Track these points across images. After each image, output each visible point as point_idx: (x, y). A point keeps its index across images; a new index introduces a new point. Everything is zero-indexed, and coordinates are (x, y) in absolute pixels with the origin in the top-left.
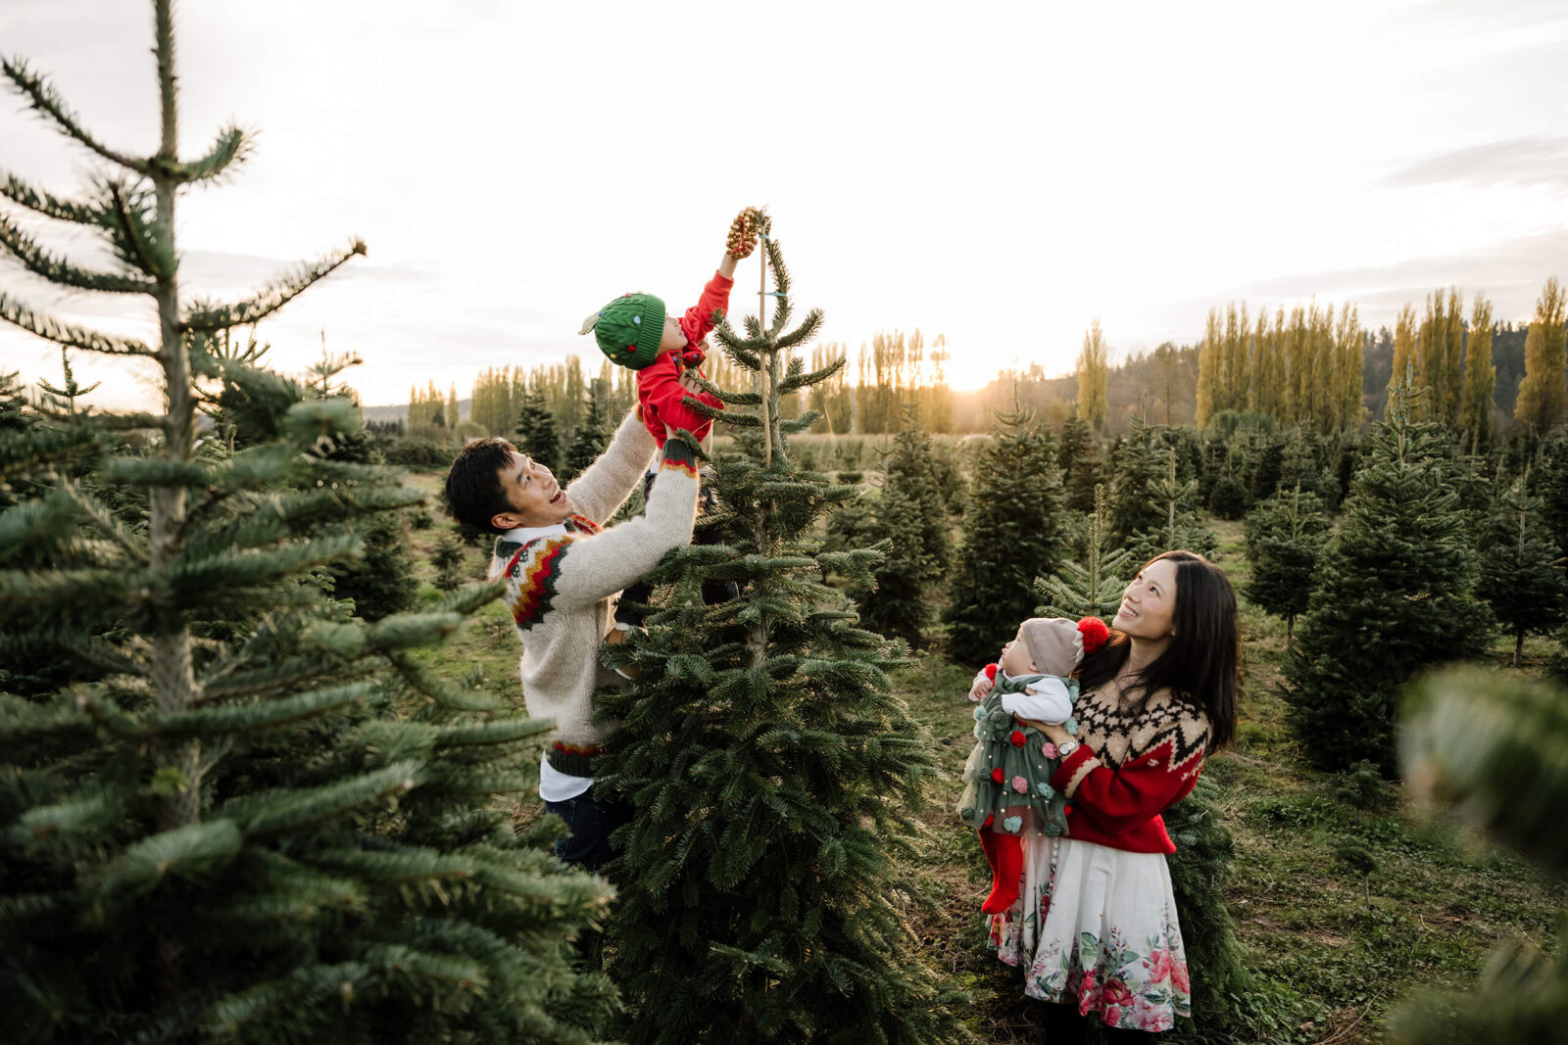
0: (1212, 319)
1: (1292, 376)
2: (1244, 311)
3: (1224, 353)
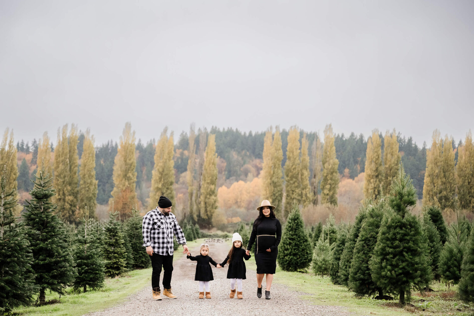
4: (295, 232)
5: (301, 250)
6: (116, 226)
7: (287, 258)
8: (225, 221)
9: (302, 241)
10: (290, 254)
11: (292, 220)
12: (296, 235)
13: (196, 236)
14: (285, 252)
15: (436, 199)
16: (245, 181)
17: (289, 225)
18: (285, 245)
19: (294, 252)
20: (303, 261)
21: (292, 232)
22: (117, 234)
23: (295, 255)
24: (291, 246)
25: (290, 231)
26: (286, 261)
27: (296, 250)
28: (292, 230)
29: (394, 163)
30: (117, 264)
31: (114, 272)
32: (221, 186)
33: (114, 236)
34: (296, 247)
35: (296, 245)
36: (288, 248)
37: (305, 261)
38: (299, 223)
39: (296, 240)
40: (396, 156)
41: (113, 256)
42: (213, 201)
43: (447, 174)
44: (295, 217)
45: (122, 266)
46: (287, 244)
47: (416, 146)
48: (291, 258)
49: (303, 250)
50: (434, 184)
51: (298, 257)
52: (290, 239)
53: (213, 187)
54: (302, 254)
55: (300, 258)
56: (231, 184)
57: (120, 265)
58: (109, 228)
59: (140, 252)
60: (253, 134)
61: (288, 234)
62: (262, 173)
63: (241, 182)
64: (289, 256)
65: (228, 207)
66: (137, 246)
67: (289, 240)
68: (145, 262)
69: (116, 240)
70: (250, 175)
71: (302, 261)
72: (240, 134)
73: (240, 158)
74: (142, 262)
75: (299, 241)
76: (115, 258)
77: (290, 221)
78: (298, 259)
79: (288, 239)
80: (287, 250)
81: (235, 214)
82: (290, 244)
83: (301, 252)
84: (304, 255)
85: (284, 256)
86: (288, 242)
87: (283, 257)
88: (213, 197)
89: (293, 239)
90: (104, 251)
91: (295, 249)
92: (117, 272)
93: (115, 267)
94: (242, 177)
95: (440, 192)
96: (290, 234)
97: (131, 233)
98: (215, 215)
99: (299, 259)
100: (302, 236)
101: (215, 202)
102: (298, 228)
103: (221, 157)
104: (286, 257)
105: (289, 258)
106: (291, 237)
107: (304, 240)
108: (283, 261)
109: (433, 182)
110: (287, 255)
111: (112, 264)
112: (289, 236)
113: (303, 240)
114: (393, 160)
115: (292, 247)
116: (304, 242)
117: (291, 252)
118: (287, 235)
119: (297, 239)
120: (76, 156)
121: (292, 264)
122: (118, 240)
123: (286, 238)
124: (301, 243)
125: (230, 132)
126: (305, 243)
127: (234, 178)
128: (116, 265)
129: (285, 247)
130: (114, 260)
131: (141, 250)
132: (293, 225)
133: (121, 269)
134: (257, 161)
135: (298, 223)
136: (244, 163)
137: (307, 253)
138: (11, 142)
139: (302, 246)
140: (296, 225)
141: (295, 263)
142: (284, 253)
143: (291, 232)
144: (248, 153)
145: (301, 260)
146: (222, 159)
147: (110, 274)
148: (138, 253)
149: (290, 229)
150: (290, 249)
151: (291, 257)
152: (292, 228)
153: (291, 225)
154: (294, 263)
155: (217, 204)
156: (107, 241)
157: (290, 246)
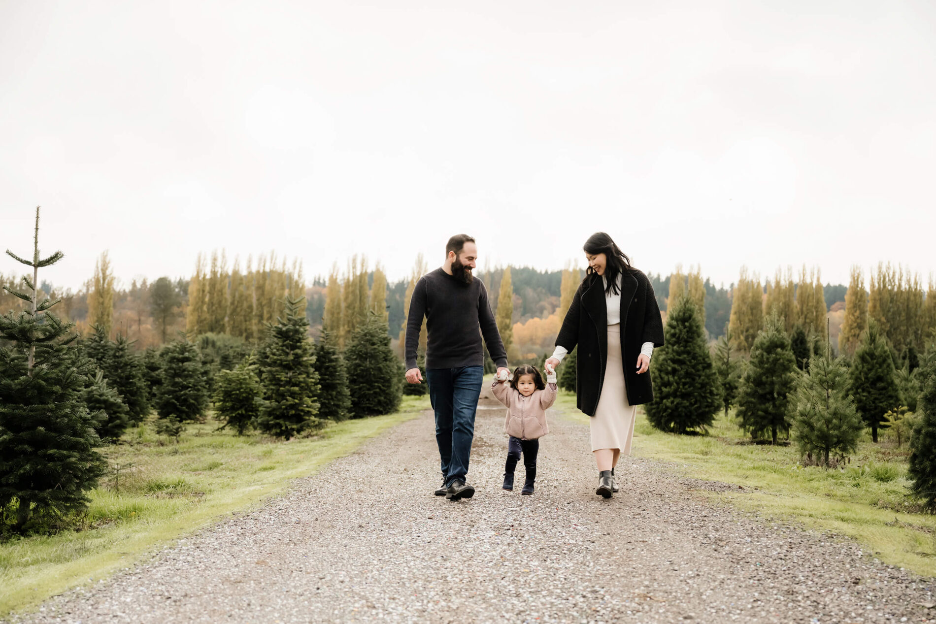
0: (199, 261)
1: (257, 309)
2: (224, 257)
3: (207, 288)
4: (685, 347)
5: (699, 386)
6: (297, 327)
7: (667, 402)
8: (520, 357)
9: (700, 367)
10: (674, 394)
11: (677, 320)
12: (688, 353)
13: (488, 370)
14: (664, 389)
15: (742, 338)
16: (541, 318)
17: (673, 331)
18: (663, 375)
19: (683, 391)
20: (703, 409)
21: (679, 347)
22: (298, 344)
23: (684, 396)
24: (676, 378)
25: (673, 345)
26: (665, 410)
27: (687, 387)
28: (678, 342)
29: (698, 299)
30: (297, 410)
31: (289, 427)
32: (516, 322)
33: (293, 347)
34: (688, 380)
35: (688, 374)
36: (669, 381)
37: (707, 409)
38: (695, 328)
39: (688, 363)
40: (701, 292)
41: (289, 391)
42: (507, 336)
43: (754, 311)
44: (684, 314)
45: (309, 413)
46: (667, 373)
47: (714, 287)
48: (678, 404)
49: (703, 385)
50: (740, 322)
51: (693, 401)
52: (674, 361)
53: (508, 321)
54: (700, 395)
55: (696, 403)
56: (526, 321)
57: (302, 411)
58: (281, 329)
59: (376, 384)
60: (549, 272)
61: (670, 351)
62: (558, 310)
63: (536, 319)
64: (672, 399)
65: (522, 343)
66: (370, 373)
67: (671, 364)
68: (385, 402)
69: (297, 356)
70: (545, 313)
71: (700, 411)
72: (536, 271)
73: (536, 296)
74: (379, 403)
75: (693, 367)
76: (293, 395)
77: (675, 323)
78: (691, 405)
79: (669, 361)
80: (667, 384)
81: (530, 351)
82: (674, 372)
83: (699, 391)
84: (706, 397)
85: (662, 399)
86: (669, 368)
87: (658, 400)
88: (508, 332)
89: (681, 362)
90: (270, 380)
91: (684, 384)
92: (295, 427)
93: (292, 415)
94: (538, 314)
95: (747, 331)
96: (673, 350)
97: (361, 351)
98: (510, 350)
99: (696, 406)
100: (701, 356)
101: (510, 336)
102: (691, 338)
103: (516, 294)
104: (665, 401)
105: (672, 402)
106: (677, 357)
107: (705, 365)
108: (658, 408)
109: (739, 319)
110: (667, 396)
111: (284, 409)
112: (672, 356)
113: (701, 363)
114: (697, 297)
115: (680, 379)
116: (704, 368)
117: (676, 391)
118: (667, 353)
119: (691, 362)
120: (367, 287)
121: (680, 416)
122: (301, 356)
123: (664, 360)
124: (698, 370)
125: (525, 270)
126: (707, 371)
127: (529, 315)
128: (293, 412)
129: (662, 378)
130: (290, 401)
131: (377, 382)
132: (681, 331)
133: (306, 420)
134: (553, 299)
135: (691, 327)
136: (540, 300)
137: (711, 393)
138: (300, 271)
139: (700, 376)
140: (688, 332)
141: (686, 414)
142: (661, 392)
143: (675, 347)
144: (544, 291)
145: (699, 408)
146: (518, 296)
147: (278, 431)
148: (373, 387)
149: (674, 339)
150: (675, 384)
151: (677, 401)
152: (679, 337)
153: (677, 331)
154: (683, 414)
155: (512, 339)
156: (275, 357)
157: (673, 376)
